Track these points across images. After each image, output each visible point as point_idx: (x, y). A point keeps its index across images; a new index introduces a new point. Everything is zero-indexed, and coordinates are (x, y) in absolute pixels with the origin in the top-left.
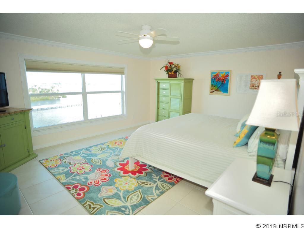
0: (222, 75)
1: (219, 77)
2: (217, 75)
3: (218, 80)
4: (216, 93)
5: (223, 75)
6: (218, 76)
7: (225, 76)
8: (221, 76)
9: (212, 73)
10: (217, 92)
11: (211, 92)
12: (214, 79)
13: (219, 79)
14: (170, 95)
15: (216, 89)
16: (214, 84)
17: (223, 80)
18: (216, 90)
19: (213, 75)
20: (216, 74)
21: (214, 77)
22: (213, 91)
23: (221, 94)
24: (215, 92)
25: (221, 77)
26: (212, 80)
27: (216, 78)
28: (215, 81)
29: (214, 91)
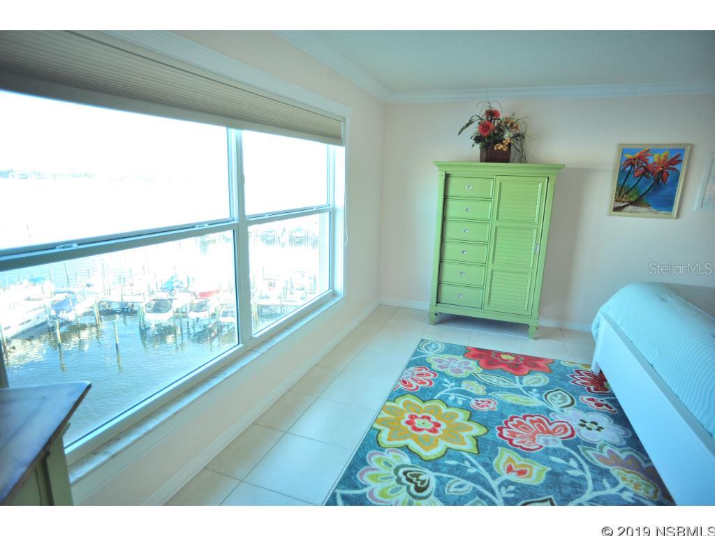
0: (659, 159)
1: (647, 164)
2: (639, 158)
3: (643, 174)
4: (631, 212)
5: (662, 158)
6: (645, 162)
7: (668, 160)
8: (656, 160)
9: (624, 151)
10: (636, 207)
11: (616, 209)
12: (628, 169)
13: (646, 169)
14: (497, 218)
15: (632, 199)
16: (628, 185)
17: (662, 172)
18: (631, 203)
19: (628, 156)
20: (637, 155)
21: (631, 163)
22: (622, 205)
23: (649, 214)
24: (630, 208)
25: (655, 163)
26: (622, 171)
27: (636, 167)
28: (631, 177)
29: (627, 205)
